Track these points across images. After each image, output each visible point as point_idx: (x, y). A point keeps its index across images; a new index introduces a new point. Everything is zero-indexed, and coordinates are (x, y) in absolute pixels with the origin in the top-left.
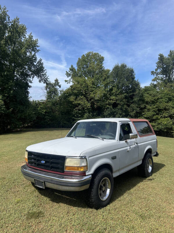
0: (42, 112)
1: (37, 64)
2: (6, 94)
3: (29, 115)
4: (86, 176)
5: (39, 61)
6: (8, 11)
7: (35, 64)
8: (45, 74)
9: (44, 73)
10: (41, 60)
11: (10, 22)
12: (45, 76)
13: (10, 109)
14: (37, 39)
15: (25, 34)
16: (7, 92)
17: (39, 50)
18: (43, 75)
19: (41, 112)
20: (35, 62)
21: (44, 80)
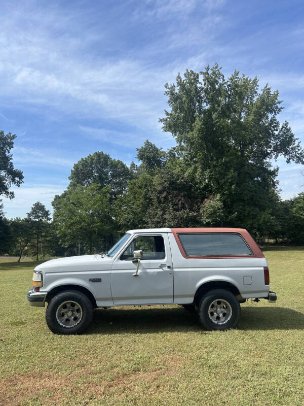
0: (301, 215)
1: (280, 132)
2: (226, 190)
3: (265, 222)
4: (39, 292)
5: (283, 127)
6: (221, 68)
7: (276, 133)
8: (298, 146)
9: (296, 145)
10: (286, 124)
11: (225, 83)
12: (299, 150)
13: (233, 213)
14: (276, 91)
15: (256, 90)
16: (226, 188)
17: (281, 108)
18: (293, 149)
19: (298, 215)
20: (277, 130)
21: (297, 157)
